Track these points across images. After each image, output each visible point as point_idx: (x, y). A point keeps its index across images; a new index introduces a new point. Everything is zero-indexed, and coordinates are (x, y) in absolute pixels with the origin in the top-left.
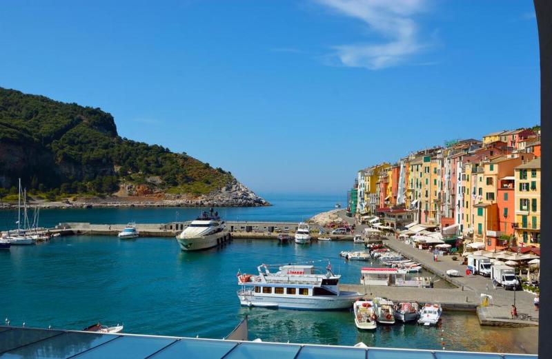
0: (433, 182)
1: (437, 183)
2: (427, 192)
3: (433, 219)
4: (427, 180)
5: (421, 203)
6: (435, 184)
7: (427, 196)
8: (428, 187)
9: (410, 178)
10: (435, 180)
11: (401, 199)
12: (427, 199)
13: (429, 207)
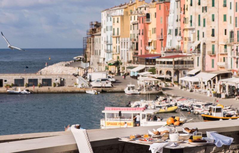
0: (223, 19)
1: (228, 18)
2: (213, 30)
3: (222, 64)
4: (213, 16)
5: (204, 44)
6: (225, 20)
7: (213, 35)
8: (214, 25)
9: (188, 15)
10: (225, 16)
11: (173, 42)
12: (213, 39)
13: (216, 49)
